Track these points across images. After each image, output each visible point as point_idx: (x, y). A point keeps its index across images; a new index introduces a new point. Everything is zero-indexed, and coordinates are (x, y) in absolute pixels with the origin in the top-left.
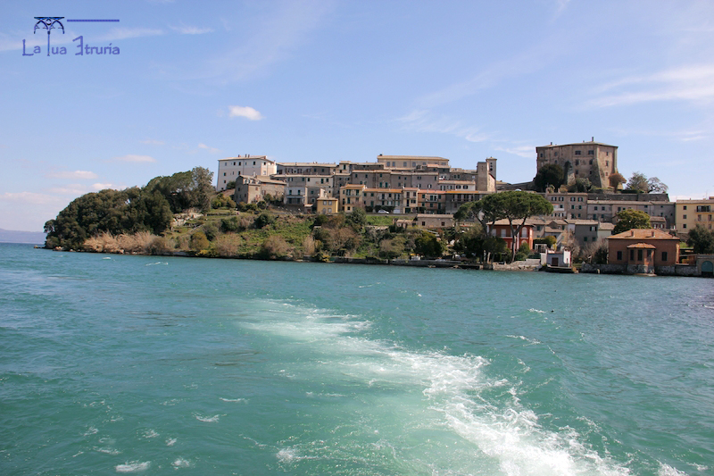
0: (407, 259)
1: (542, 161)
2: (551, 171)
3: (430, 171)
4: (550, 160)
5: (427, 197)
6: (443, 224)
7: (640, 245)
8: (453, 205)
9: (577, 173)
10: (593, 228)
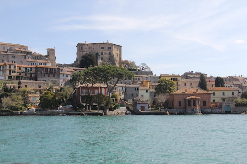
0: (26, 111)
1: (82, 52)
2: (90, 57)
3: (19, 53)
4: (86, 51)
5: (23, 69)
6: (40, 87)
7: (193, 97)
8: (43, 75)
9: (102, 59)
10: (136, 89)
